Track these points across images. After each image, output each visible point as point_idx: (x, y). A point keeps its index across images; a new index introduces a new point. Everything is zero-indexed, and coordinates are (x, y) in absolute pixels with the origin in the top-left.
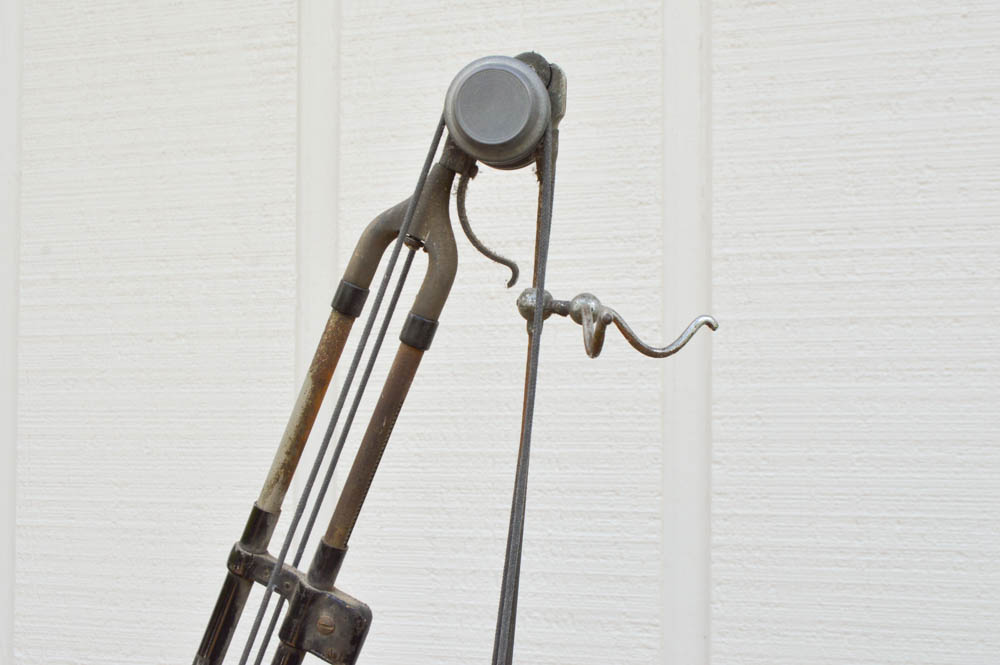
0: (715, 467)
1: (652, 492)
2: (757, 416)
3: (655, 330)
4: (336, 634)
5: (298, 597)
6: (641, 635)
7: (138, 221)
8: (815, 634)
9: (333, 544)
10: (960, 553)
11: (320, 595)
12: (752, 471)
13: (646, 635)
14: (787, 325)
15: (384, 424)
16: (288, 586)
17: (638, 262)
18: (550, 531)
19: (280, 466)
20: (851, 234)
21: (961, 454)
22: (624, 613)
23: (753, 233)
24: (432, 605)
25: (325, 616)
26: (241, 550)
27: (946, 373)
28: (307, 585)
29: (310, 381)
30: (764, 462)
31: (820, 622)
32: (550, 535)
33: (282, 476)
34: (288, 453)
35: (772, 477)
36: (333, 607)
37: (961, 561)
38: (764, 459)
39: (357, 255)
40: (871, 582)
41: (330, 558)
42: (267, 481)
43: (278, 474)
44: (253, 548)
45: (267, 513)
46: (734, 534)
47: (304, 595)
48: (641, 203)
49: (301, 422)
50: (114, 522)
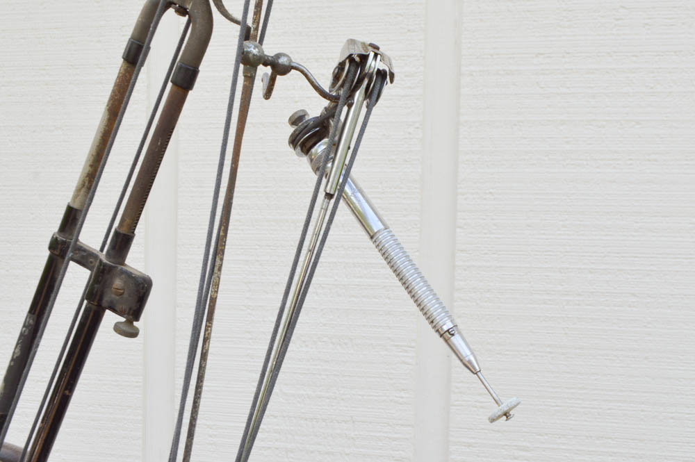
0: (458, 230)
1: (412, 249)
2: (491, 193)
3: (418, 128)
4: (126, 295)
5: (98, 268)
6: (401, 354)
7: (24, 38)
8: (527, 353)
9: (124, 231)
10: (634, 295)
11: (114, 267)
12: (485, 234)
13: (405, 354)
14: (515, 125)
15: (159, 143)
16: (91, 262)
17: (406, 76)
18: (336, 278)
19: (86, 175)
20: (564, 57)
21: (637, 222)
22: (389, 338)
23: (492, 55)
24: (249, 332)
25: (118, 283)
26: (58, 236)
27: (629, 162)
28: (105, 260)
29: (107, 113)
30: (495, 228)
31: (532, 345)
32: (336, 280)
33: (87, 183)
34: (91, 166)
35: (500, 238)
36: (123, 276)
37: (634, 300)
38: (495, 225)
39: (140, 19)
40: (570, 316)
41: (121, 241)
42: (77, 187)
43: (84, 182)
44: (67, 235)
45: (76, 210)
46: (471, 281)
47: (102, 267)
48: (409, 31)
49: (100, 143)
50: (7, 271)
